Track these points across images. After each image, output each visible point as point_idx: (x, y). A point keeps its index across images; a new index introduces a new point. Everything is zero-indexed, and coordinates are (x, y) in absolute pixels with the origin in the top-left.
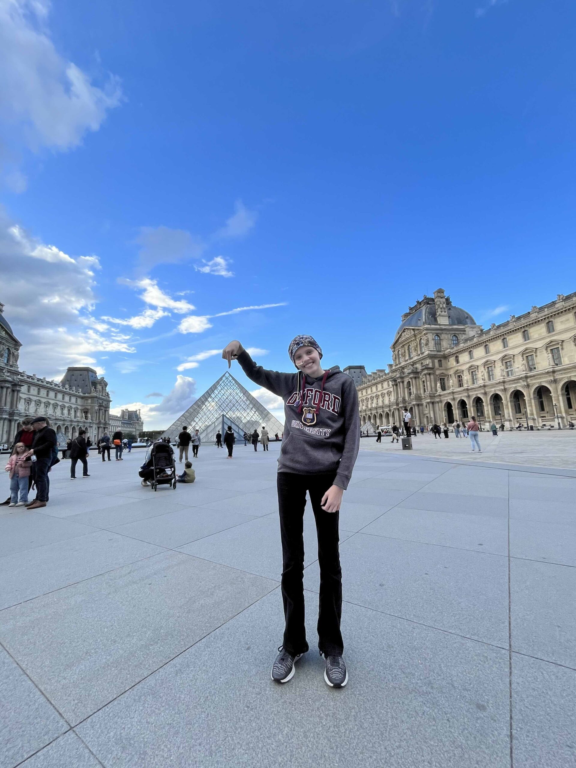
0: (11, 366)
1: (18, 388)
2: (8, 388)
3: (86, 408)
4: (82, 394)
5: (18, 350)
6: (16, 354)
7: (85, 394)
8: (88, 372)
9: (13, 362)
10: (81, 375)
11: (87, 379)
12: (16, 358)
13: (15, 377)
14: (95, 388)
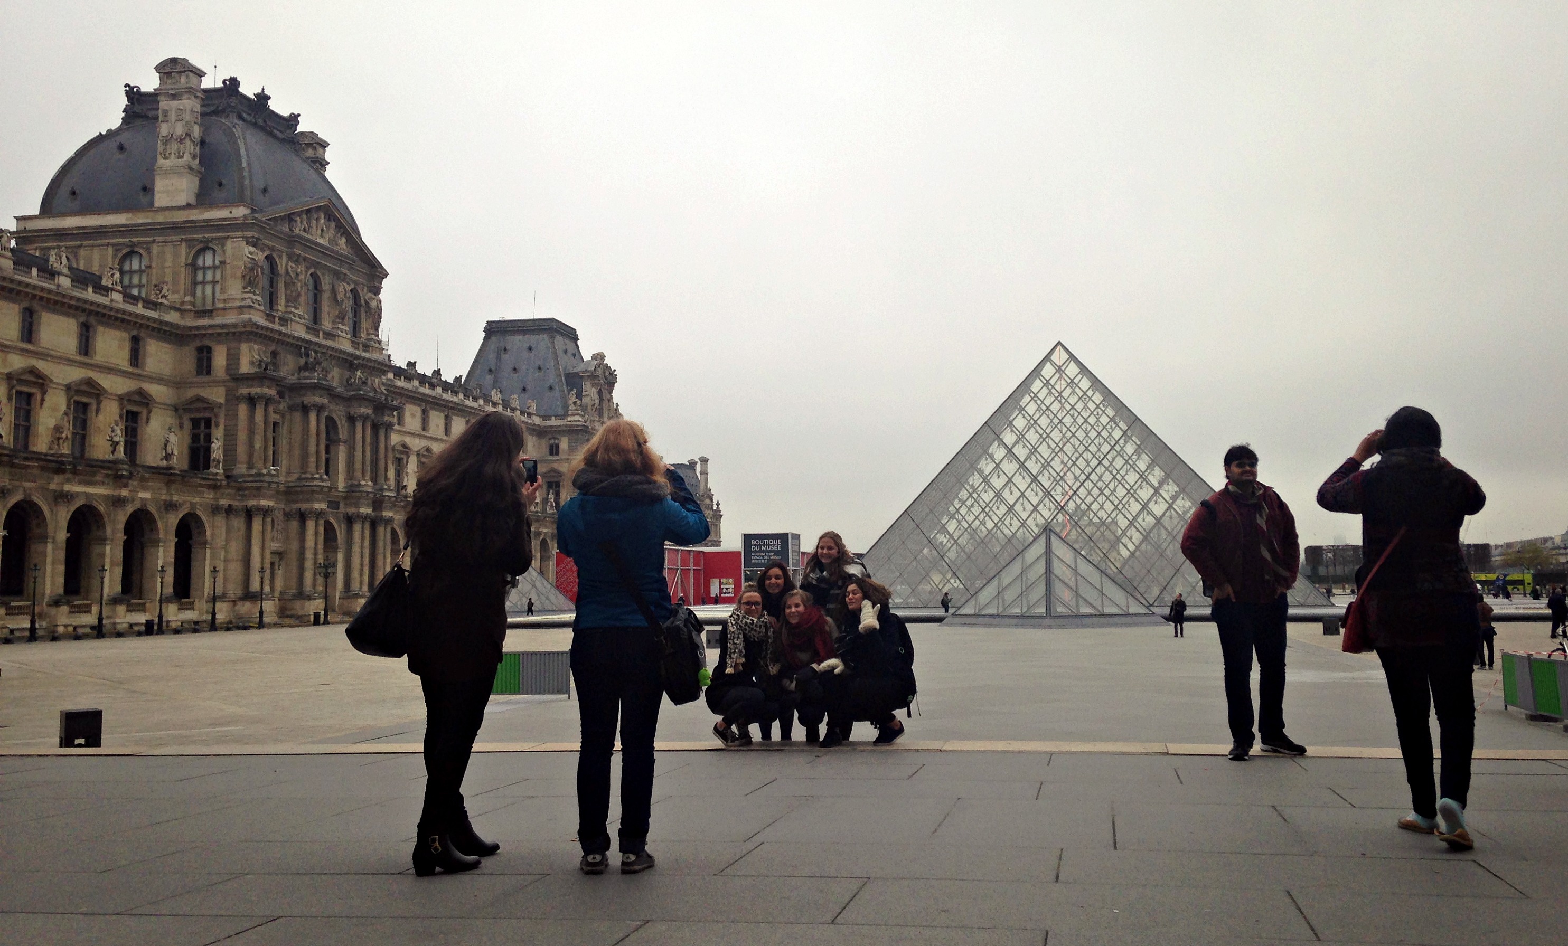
0: (366, 347)
1: (386, 418)
2: (365, 418)
3: (553, 470)
4: (537, 420)
5: (377, 291)
6: (373, 304)
7: (546, 417)
8: (553, 338)
9: (368, 334)
10: (530, 349)
11: (552, 363)
12: (376, 316)
13: (376, 380)
14: (579, 396)
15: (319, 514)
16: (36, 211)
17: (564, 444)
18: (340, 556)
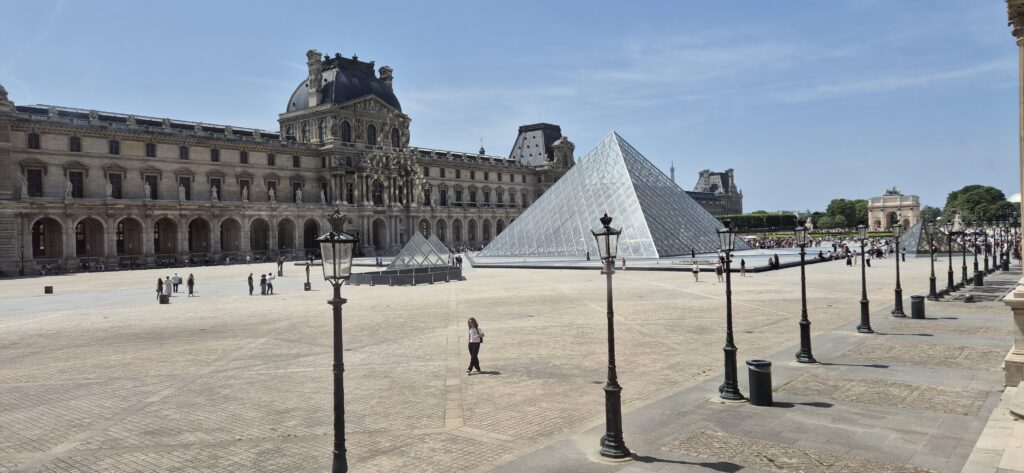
0: (401, 150)
1: (412, 177)
3: (540, 189)
4: (532, 168)
5: (407, 126)
6: (406, 132)
7: (536, 167)
8: (545, 132)
9: (404, 145)
10: (534, 137)
11: (541, 143)
12: (407, 137)
13: (409, 162)
14: (551, 156)
15: (369, 217)
16: (285, 111)
17: (543, 178)
18: (388, 231)
